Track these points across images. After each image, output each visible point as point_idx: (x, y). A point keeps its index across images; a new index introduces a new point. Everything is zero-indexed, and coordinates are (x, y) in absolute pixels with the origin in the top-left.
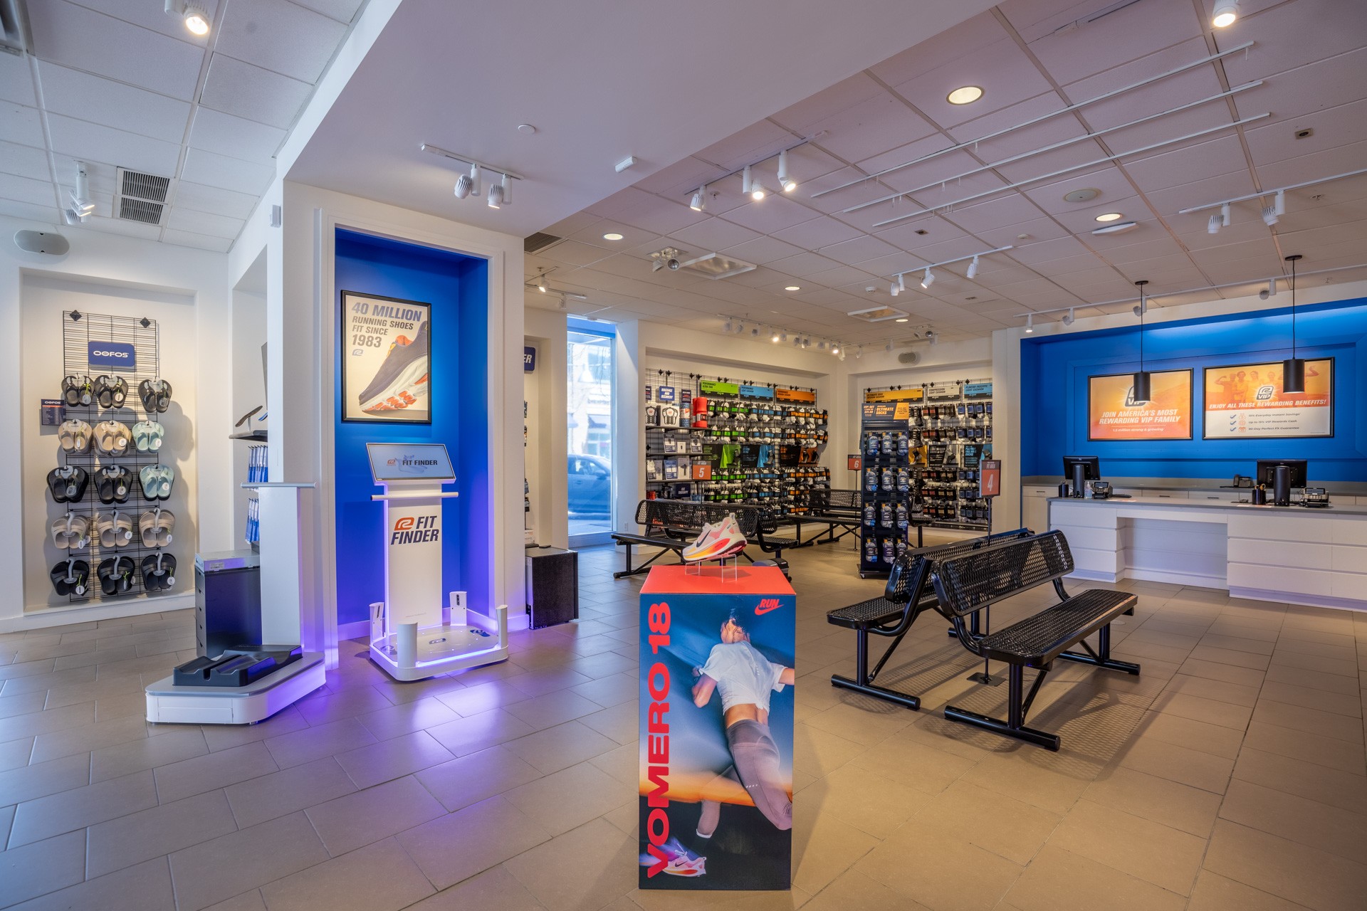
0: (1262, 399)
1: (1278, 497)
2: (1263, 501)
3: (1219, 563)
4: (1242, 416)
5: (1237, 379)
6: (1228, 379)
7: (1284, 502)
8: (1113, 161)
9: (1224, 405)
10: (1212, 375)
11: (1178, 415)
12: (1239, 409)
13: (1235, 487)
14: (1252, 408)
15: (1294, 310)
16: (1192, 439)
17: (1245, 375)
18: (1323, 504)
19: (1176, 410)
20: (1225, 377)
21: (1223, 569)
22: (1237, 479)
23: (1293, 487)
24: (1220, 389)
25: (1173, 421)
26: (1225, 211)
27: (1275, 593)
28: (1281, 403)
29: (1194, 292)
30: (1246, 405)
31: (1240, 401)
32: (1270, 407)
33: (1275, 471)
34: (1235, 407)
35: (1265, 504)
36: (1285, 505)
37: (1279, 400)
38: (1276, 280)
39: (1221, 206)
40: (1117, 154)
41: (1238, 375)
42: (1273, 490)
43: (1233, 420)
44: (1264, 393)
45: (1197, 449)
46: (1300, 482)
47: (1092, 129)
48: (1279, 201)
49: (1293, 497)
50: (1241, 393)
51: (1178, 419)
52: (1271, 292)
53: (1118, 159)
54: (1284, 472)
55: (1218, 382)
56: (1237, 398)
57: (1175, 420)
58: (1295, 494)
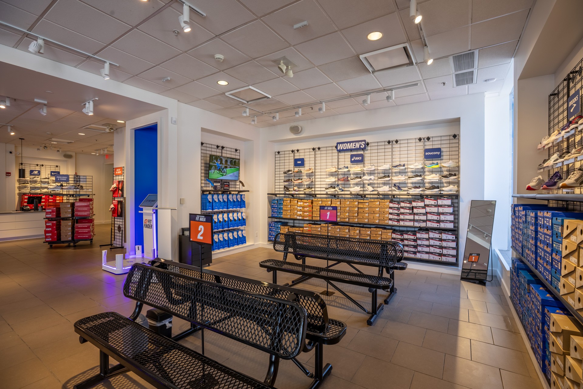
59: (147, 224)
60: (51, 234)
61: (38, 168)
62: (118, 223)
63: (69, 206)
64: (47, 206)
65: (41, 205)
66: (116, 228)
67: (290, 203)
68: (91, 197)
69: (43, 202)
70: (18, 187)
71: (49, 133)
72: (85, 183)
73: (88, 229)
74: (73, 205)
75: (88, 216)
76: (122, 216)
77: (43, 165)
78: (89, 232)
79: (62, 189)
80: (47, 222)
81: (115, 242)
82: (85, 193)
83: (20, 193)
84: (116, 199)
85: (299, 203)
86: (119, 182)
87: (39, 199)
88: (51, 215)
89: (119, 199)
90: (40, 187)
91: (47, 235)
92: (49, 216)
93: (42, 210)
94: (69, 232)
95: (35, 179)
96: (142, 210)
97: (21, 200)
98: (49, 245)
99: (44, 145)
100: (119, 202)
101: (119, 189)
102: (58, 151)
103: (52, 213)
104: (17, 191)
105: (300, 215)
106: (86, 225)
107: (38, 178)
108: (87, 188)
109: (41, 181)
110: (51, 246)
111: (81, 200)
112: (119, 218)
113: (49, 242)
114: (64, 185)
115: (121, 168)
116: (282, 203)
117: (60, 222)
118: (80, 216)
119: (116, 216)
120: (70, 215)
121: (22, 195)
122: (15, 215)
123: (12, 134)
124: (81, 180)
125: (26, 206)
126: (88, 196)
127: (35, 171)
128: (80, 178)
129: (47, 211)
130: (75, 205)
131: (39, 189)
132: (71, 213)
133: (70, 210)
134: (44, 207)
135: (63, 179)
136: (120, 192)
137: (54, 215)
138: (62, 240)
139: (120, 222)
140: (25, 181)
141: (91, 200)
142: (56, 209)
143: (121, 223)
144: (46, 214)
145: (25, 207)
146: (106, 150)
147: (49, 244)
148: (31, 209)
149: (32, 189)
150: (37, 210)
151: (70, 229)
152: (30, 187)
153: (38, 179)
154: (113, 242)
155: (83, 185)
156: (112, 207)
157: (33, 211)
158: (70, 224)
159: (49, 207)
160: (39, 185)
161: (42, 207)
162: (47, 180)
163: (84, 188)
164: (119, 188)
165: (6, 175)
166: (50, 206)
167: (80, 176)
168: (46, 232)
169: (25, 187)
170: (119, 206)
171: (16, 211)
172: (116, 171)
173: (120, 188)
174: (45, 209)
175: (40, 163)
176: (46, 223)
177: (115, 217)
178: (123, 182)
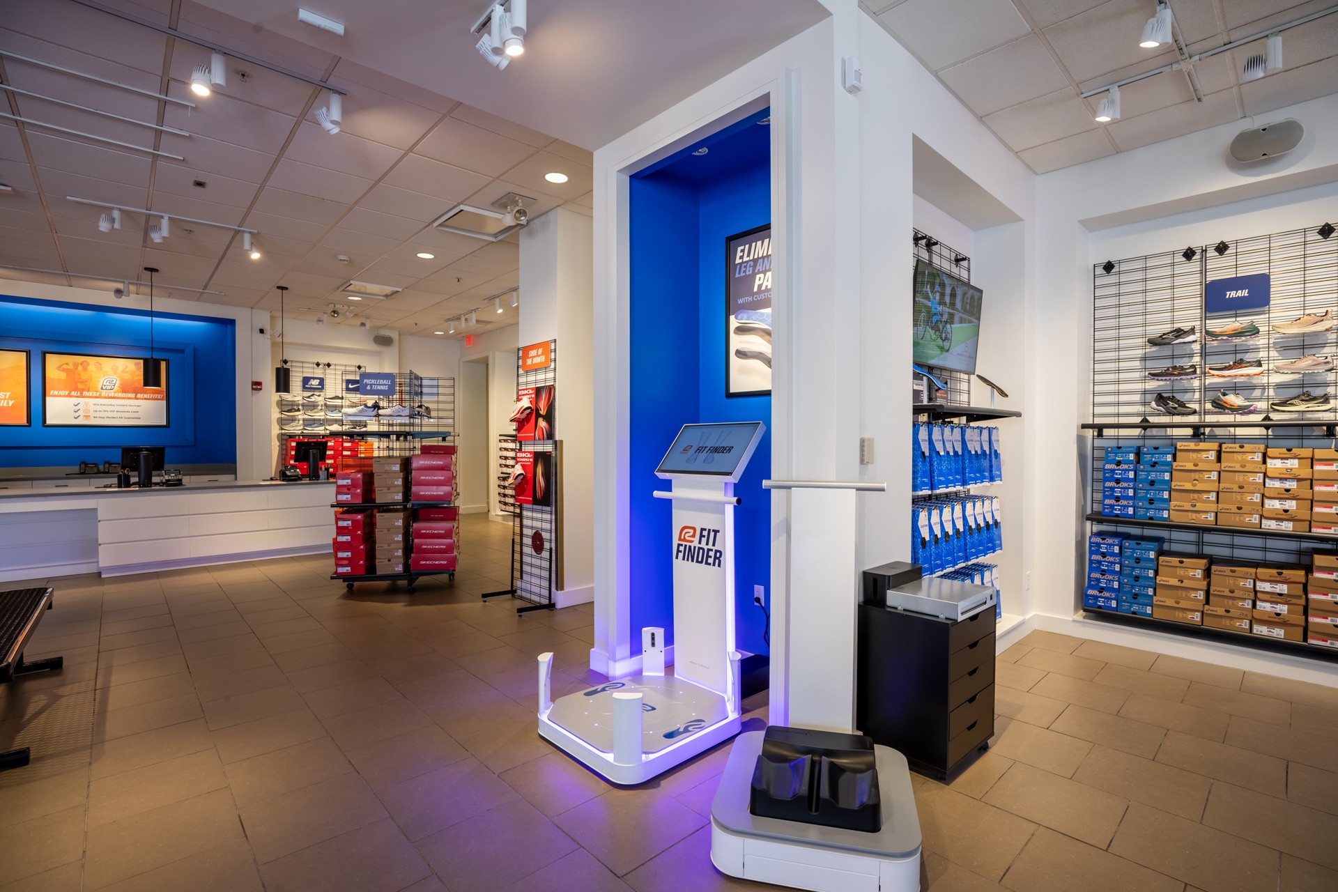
0: (106, 389)
1: (142, 479)
2: (128, 485)
3: (90, 547)
4: (86, 404)
5: (80, 368)
6: (71, 367)
7: (146, 483)
8: (16, 121)
9: (67, 393)
10: (53, 361)
11: (10, 398)
12: (83, 397)
13: (82, 473)
14: (96, 397)
15: (152, 314)
16: (30, 426)
17: (89, 365)
18: (178, 483)
19: (8, 394)
20: (67, 364)
21: (95, 553)
22: (83, 466)
23: (154, 470)
24: (63, 376)
25: (5, 405)
26: (116, 214)
27: (145, 565)
28: (124, 395)
29: (42, 272)
30: (90, 394)
31: (84, 390)
32: (114, 398)
33: (138, 456)
34: (78, 395)
35: (130, 487)
36: (148, 487)
37: (123, 392)
38: (130, 283)
39: (112, 209)
40: (24, 117)
41: (82, 364)
42: (136, 473)
43: (77, 408)
44: (108, 384)
45: (36, 436)
46: (159, 466)
47: (8, 81)
48: (165, 223)
49: (155, 479)
50: (84, 382)
51: (11, 403)
52: (125, 293)
53: (23, 122)
54: (146, 457)
55: (59, 368)
56: (80, 386)
57: (8, 403)
58: (156, 476)
59: (695, 544)
60: (349, 554)
61: (319, 373)
62: (537, 524)
63: (397, 468)
64: (340, 468)
65: (325, 463)
66: (527, 541)
67: (1219, 460)
68: (450, 441)
69: (331, 457)
70: (278, 419)
71: (343, 257)
72: (435, 398)
73: (448, 541)
74: (406, 464)
75: (448, 497)
76: (548, 505)
77: (329, 365)
78: (450, 548)
79: (378, 415)
80: (339, 516)
81: (524, 586)
82: (434, 429)
83: (282, 434)
84: (530, 448)
85: (1274, 465)
86: (538, 391)
87: (320, 449)
88: (349, 496)
89: (539, 448)
90: (324, 420)
91: (341, 555)
92: (345, 498)
93: (328, 479)
94: (397, 550)
95: (313, 399)
96: (667, 486)
97: (284, 452)
98: (346, 583)
99: (331, 307)
100: (537, 456)
101: (538, 415)
102: (363, 324)
103: (352, 490)
104: (276, 430)
105: (1285, 515)
106: (441, 526)
107: (319, 396)
108: (441, 414)
109: (326, 405)
110: (350, 587)
111: (426, 451)
112: (539, 507)
113: (344, 577)
114: (381, 404)
115: (544, 345)
116: (1170, 464)
117: (372, 516)
118: (425, 497)
119: (527, 502)
120: (399, 497)
121: (285, 439)
122: (264, 492)
123: (255, 256)
124: (425, 390)
125: (293, 467)
126: (444, 439)
127: (314, 378)
128: (421, 386)
129: (340, 482)
130: (411, 464)
131: (321, 425)
132: (401, 489)
133: (400, 482)
134: (331, 470)
135: (379, 388)
136: (542, 424)
137: (356, 494)
138: (379, 572)
139: (542, 520)
140: (293, 403)
141: (451, 451)
142: (363, 475)
143: (547, 526)
144: (338, 493)
145: (289, 470)
146: (474, 317)
147: (344, 581)
148: (304, 476)
149: (308, 425)
150: (317, 477)
151: (400, 538)
152: (304, 420)
153: (319, 399)
154: (518, 583)
155: (431, 406)
156: (518, 473)
157: (307, 481)
158: (400, 523)
159: (345, 472)
160: (320, 415)
161: (327, 469)
162: (338, 402)
163: (433, 414)
164: (537, 410)
165: (253, 389)
166: (348, 466)
167: (421, 379)
168: (338, 546)
169: (293, 419)
170: (539, 470)
171: (272, 479)
172: (526, 356)
173: (543, 412)
174: (333, 475)
175: (324, 360)
176: (337, 519)
177: (525, 505)
178: (551, 389)
